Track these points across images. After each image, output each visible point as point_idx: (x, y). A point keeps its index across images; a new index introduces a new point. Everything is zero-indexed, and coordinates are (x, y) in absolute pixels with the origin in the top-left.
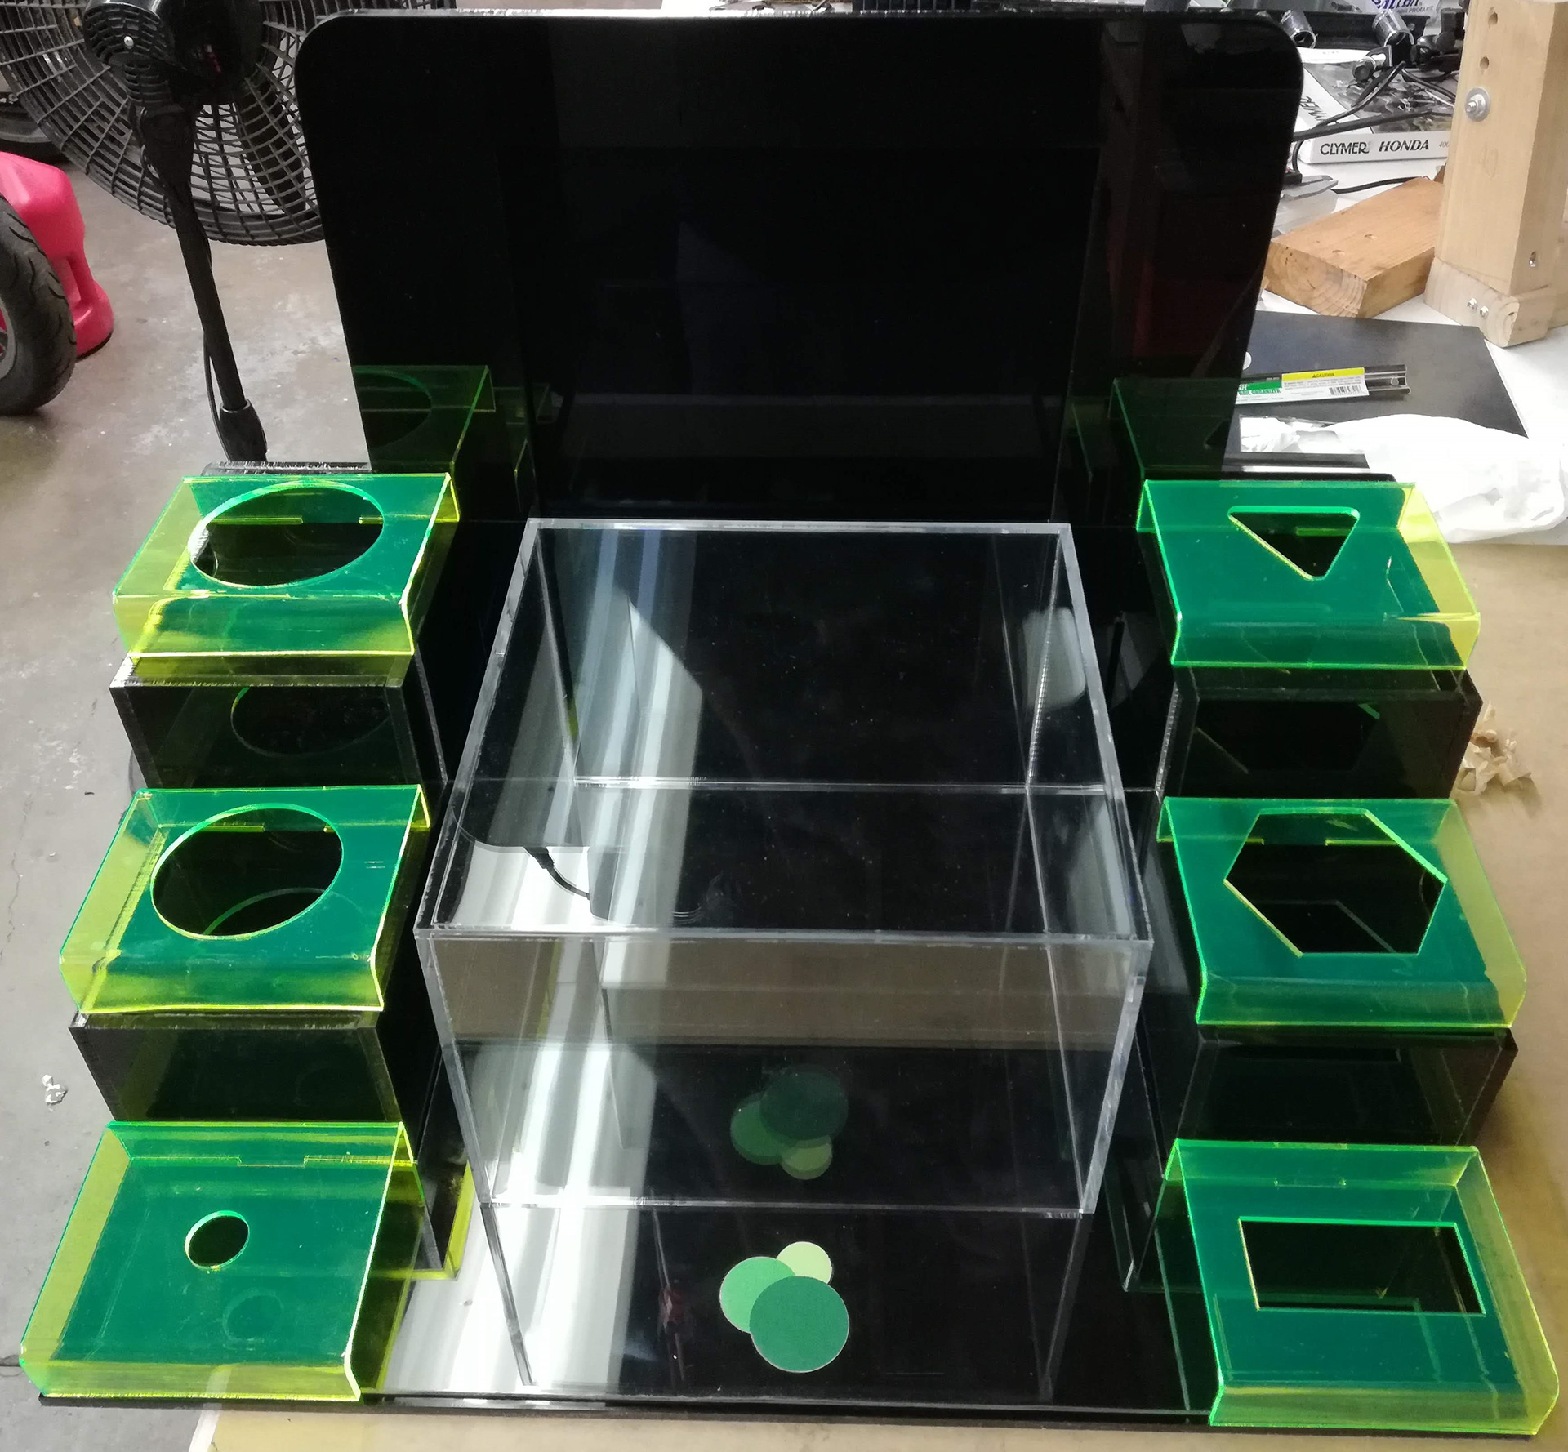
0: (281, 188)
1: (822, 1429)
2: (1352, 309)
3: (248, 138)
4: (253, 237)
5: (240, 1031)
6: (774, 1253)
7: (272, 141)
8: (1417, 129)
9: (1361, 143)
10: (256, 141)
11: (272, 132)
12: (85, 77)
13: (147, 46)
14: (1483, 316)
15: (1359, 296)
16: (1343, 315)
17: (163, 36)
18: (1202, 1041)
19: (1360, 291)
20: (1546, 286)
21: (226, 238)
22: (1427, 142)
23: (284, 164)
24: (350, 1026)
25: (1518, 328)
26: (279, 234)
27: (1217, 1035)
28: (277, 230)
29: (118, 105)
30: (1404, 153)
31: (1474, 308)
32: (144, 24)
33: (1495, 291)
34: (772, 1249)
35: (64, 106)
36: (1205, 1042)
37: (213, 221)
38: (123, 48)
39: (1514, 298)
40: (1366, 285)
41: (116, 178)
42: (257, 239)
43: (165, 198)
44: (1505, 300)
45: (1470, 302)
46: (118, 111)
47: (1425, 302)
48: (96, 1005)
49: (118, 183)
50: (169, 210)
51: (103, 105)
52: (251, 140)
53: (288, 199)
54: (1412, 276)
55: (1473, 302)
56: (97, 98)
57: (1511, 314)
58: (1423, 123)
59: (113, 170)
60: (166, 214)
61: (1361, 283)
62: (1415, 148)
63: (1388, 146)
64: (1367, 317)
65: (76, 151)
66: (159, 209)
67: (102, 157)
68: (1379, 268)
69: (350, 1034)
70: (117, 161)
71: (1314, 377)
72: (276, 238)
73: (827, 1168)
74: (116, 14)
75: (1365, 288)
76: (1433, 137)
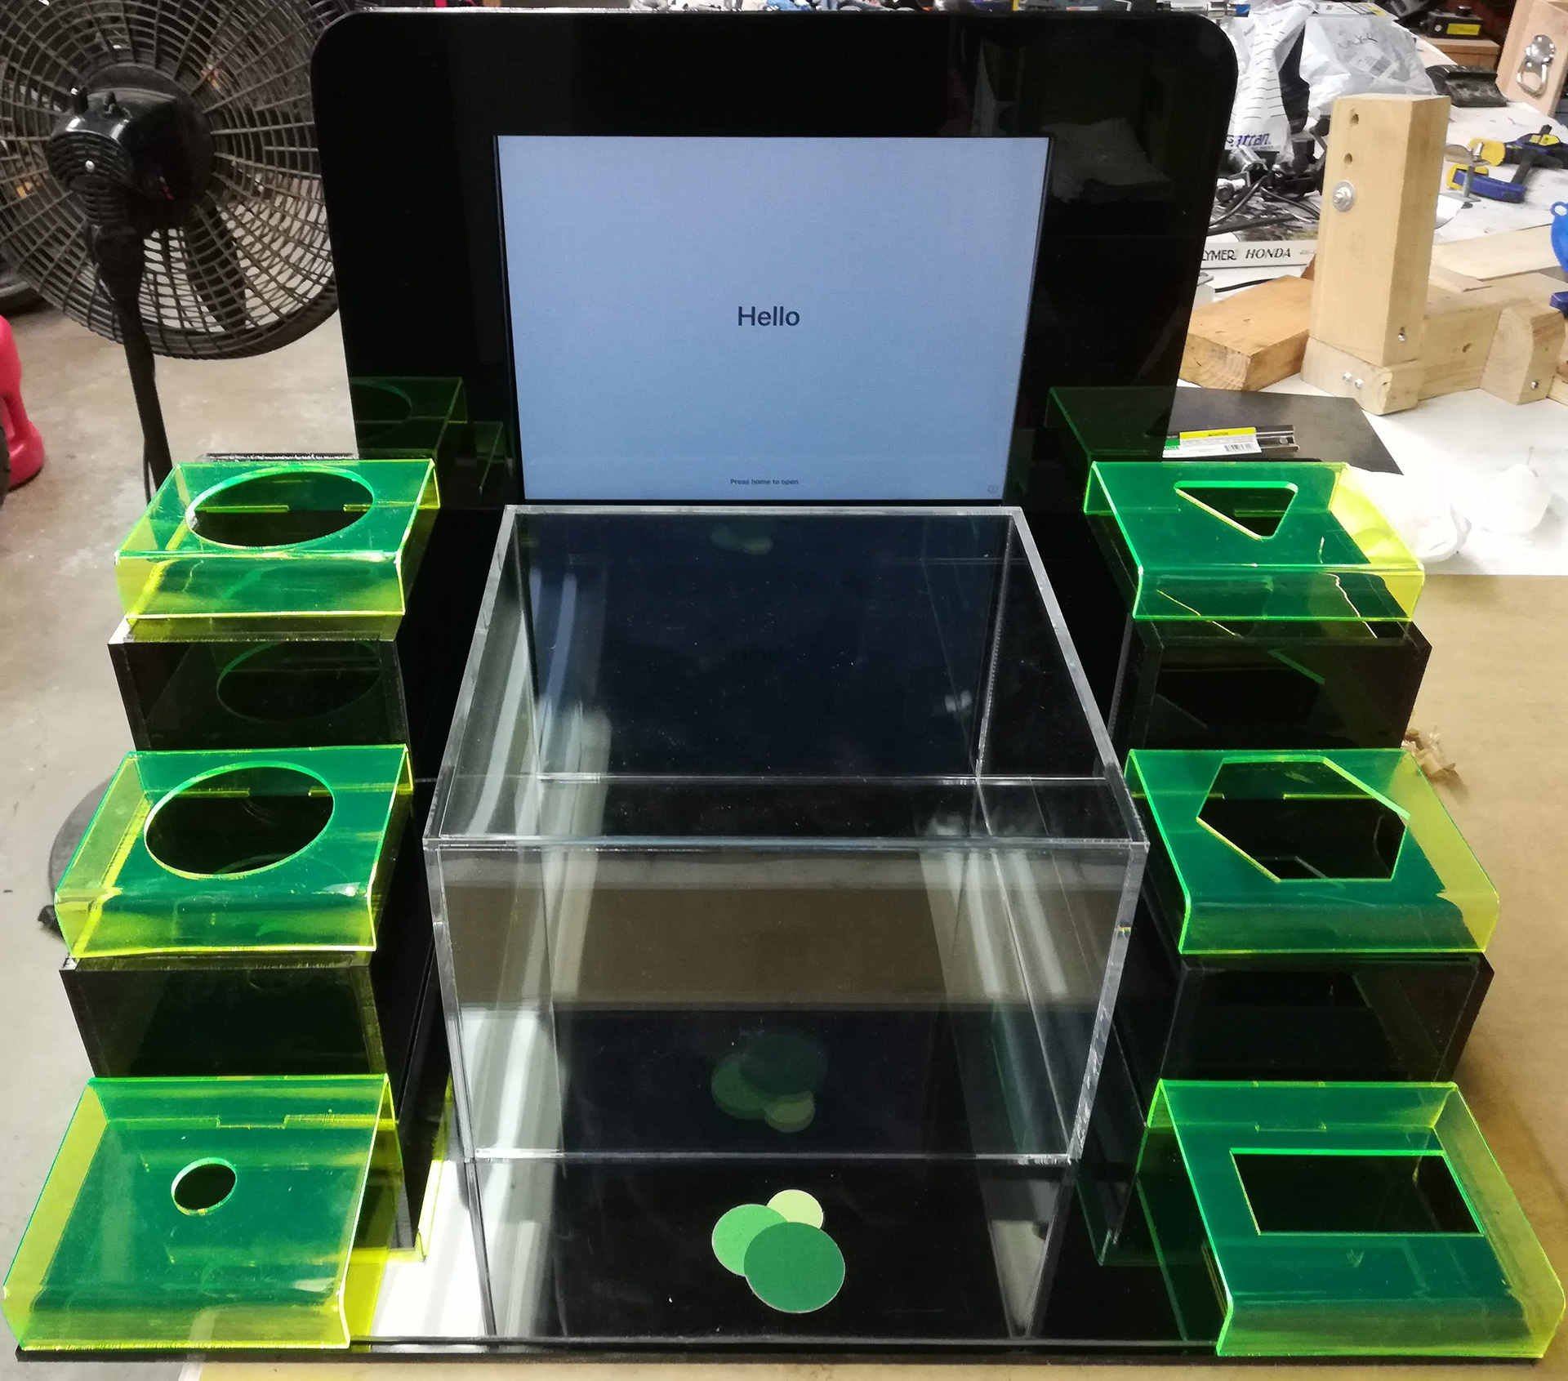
0: (224, 304)
1: (824, 1369)
2: (1238, 383)
3: (196, 258)
4: (194, 350)
5: (232, 971)
6: (764, 1201)
7: (218, 260)
8: (1279, 238)
9: (1229, 251)
10: (203, 261)
11: (219, 253)
12: (44, 203)
13: (107, 170)
14: (1358, 388)
15: (1243, 370)
16: (1229, 388)
17: (122, 160)
18: (1187, 968)
19: (1244, 366)
20: (1415, 359)
21: (169, 353)
22: (1288, 250)
23: (227, 282)
24: (343, 965)
25: (1391, 397)
26: (220, 348)
27: (1201, 963)
28: (218, 344)
29: (73, 228)
30: (1268, 260)
31: (1349, 381)
32: (106, 150)
33: (1368, 363)
34: (762, 1197)
35: (22, 231)
36: (1190, 969)
37: (159, 336)
38: (84, 170)
39: (1386, 369)
40: (1249, 359)
41: (69, 297)
42: (199, 353)
43: (114, 314)
44: (1378, 371)
45: (1345, 375)
46: (73, 234)
47: (1301, 379)
48: (88, 949)
49: (70, 301)
50: (117, 325)
51: (60, 230)
52: (198, 261)
53: (230, 315)
54: (1287, 355)
55: (1348, 375)
56: (54, 222)
57: (1385, 384)
58: (1285, 234)
59: (65, 289)
60: (114, 329)
61: (1245, 358)
62: (1278, 255)
63: (1255, 254)
64: (1253, 389)
65: (32, 271)
66: (107, 325)
67: (58, 278)
68: (1260, 346)
69: (342, 973)
70: (70, 281)
71: (1210, 435)
72: (217, 351)
73: (810, 1121)
74: (79, 141)
75: (1249, 363)
76: (1294, 245)
